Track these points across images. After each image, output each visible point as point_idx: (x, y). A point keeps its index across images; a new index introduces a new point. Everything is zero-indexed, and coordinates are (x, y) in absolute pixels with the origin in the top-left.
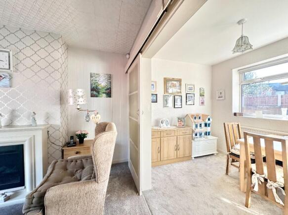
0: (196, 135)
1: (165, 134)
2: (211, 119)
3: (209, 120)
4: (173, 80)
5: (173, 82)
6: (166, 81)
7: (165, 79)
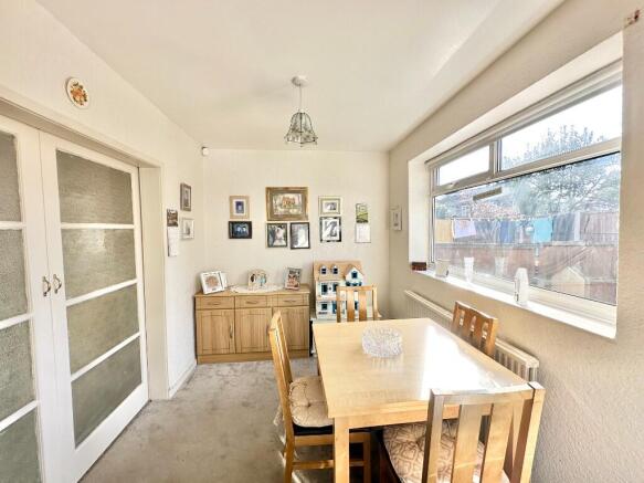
0: (325, 307)
1: (244, 302)
2: (359, 275)
3: (355, 275)
4: (287, 190)
5: (287, 195)
6: (272, 192)
7: (268, 189)
